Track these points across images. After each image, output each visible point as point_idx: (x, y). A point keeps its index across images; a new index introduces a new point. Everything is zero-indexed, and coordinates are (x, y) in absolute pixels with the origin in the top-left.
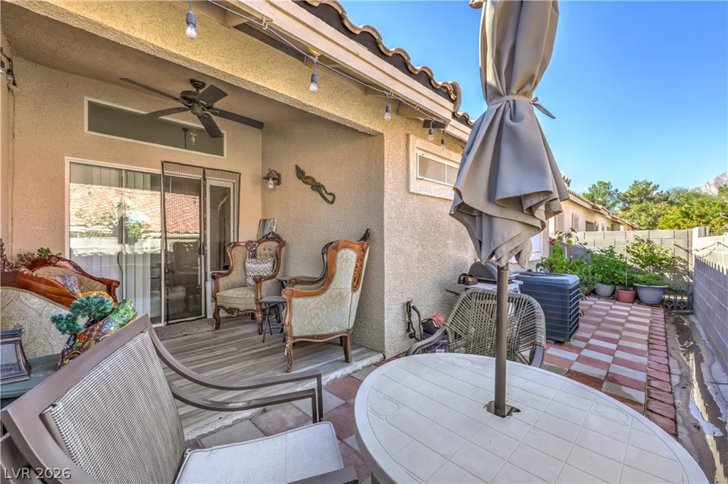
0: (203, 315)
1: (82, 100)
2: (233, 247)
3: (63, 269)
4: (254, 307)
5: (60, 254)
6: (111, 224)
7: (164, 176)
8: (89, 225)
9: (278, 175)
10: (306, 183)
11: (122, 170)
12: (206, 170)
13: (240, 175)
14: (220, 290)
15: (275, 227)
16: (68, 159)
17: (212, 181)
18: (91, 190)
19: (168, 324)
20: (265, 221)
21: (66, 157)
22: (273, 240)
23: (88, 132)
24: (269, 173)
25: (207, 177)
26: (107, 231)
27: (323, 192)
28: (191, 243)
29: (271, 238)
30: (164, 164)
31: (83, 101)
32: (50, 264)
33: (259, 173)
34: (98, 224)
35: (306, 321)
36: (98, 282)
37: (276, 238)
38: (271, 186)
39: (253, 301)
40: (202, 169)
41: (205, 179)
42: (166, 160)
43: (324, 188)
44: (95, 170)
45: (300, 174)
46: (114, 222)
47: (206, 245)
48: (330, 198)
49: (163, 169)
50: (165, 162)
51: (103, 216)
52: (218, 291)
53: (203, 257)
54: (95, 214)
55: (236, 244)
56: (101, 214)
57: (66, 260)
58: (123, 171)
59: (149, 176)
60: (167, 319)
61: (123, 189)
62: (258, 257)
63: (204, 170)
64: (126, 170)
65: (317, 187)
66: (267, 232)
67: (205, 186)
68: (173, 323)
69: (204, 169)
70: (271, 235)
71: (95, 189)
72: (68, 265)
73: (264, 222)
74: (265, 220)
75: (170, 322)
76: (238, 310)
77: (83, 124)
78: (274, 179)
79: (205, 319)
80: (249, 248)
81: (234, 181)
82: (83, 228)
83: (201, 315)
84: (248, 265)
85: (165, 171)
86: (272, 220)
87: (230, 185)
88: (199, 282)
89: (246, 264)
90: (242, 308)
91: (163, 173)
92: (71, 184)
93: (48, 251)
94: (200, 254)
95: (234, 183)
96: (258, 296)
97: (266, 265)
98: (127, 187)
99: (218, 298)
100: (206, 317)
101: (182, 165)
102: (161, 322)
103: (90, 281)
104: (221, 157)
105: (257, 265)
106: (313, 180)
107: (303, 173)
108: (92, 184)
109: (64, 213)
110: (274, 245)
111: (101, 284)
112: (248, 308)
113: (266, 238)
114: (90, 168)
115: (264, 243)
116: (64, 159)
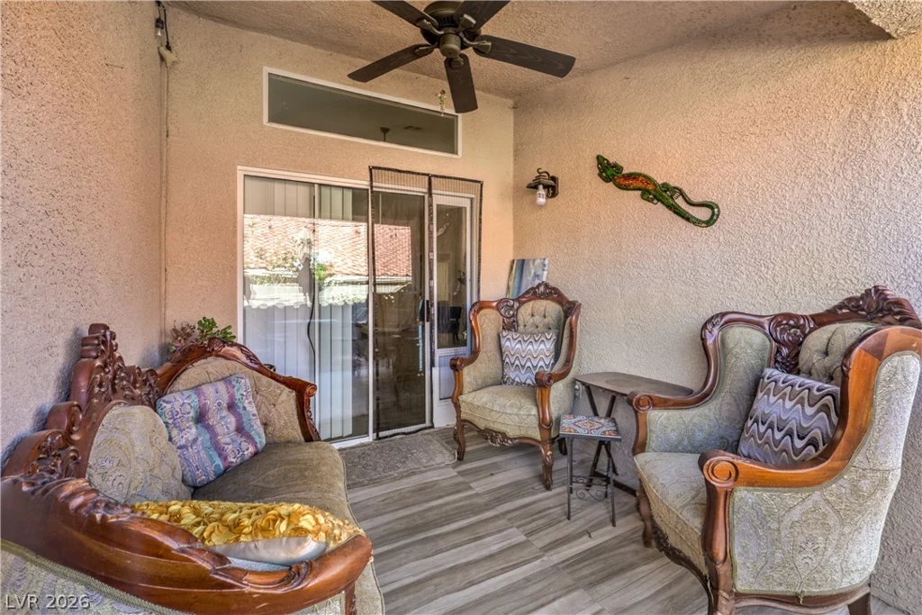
0: (428, 423)
1: (260, 72)
2: (478, 311)
3: (230, 363)
4: (537, 435)
5: (230, 327)
6: (293, 266)
7: (372, 192)
8: (270, 267)
9: (554, 179)
10: (626, 188)
11: (314, 184)
12: (432, 178)
13: (482, 185)
14: (466, 390)
15: (545, 273)
16: (241, 170)
17: (443, 198)
18: (272, 223)
19: (378, 438)
20: (522, 263)
21: (239, 167)
22: (546, 298)
23: (269, 125)
24: (538, 178)
25: (434, 191)
26: (290, 274)
27: (680, 201)
28: (392, 294)
29: (542, 294)
30: (373, 171)
31: (261, 75)
32: (210, 353)
33: (510, 180)
34: (278, 266)
35: (778, 555)
36: (283, 386)
37: (552, 293)
38: (542, 200)
39: (534, 422)
40: (427, 177)
41: (430, 194)
42: (376, 164)
43: (682, 193)
44: (278, 187)
45: (609, 171)
46: (296, 264)
47: (432, 305)
48: (703, 214)
49: (371, 180)
50: (374, 168)
51: (284, 256)
52: (461, 394)
53: (427, 325)
54: (276, 253)
55: (481, 306)
56: (282, 254)
57: (236, 345)
58: (316, 186)
59: (349, 195)
60: (377, 429)
61: (315, 221)
62: (521, 328)
63: (430, 179)
64: (320, 185)
65: (661, 194)
66: (529, 282)
67: (431, 205)
68: (386, 437)
69: (430, 177)
70: (542, 289)
71: (278, 221)
72: (238, 353)
73: (520, 266)
74: (523, 261)
75: (382, 434)
76: (504, 435)
77: (261, 113)
78: (546, 187)
79: (432, 430)
80: (503, 311)
81: (473, 196)
82: (264, 271)
83: (424, 422)
84: (506, 344)
85: (374, 184)
86: (538, 262)
87: (466, 204)
88: (421, 366)
89: (503, 341)
90: (511, 433)
91: (372, 187)
92: (245, 215)
93: (212, 324)
94: (422, 319)
95: (472, 200)
96: (544, 413)
97: (542, 346)
98: (320, 217)
99: (463, 405)
100: (432, 427)
101: (399, 171)
102: (367, 433)
103: (271, 385)
104: (454, 156)
105: (524, 345)
106: (648, 179)
107: (617, 168)
108: (274, 214)
109: (236, 259)
110: (552, 308)
111: (287, 390)
112: (523, 433)
113: (533, 294)
114: (269, 184)
115: (531, 303)
116: (235, 170)
